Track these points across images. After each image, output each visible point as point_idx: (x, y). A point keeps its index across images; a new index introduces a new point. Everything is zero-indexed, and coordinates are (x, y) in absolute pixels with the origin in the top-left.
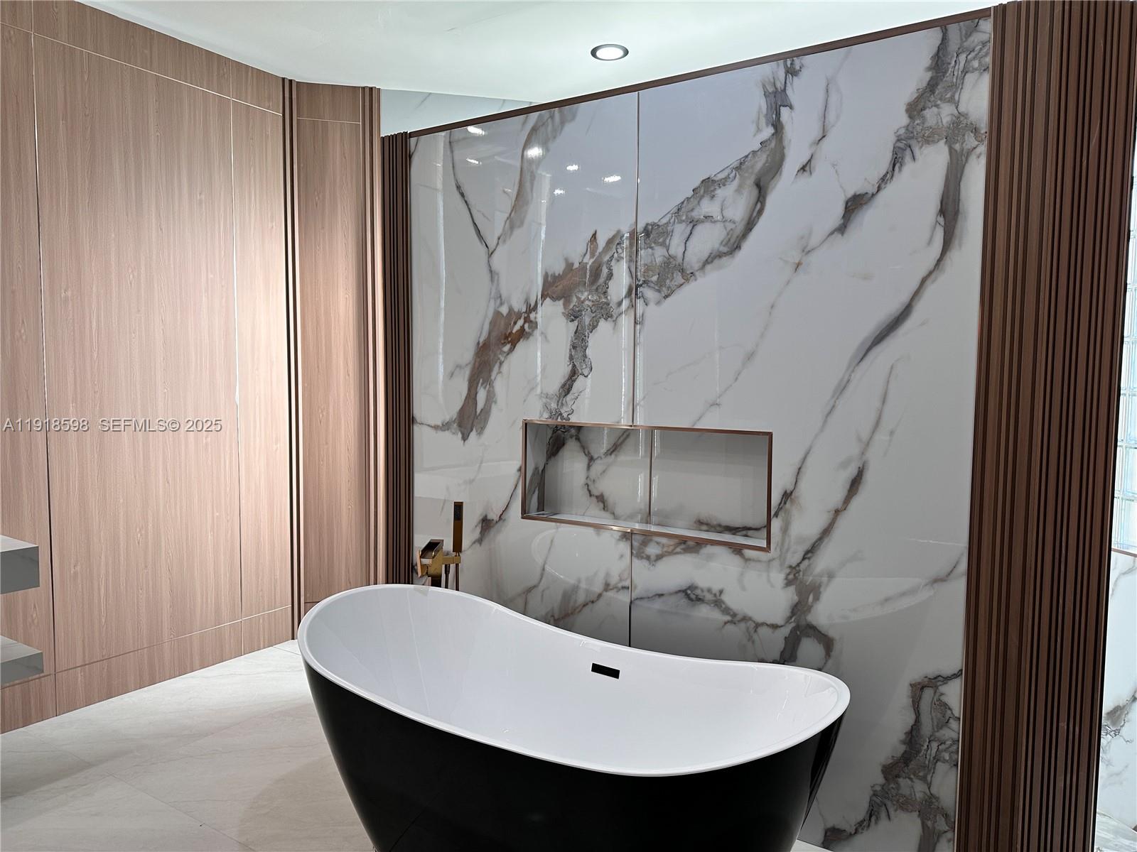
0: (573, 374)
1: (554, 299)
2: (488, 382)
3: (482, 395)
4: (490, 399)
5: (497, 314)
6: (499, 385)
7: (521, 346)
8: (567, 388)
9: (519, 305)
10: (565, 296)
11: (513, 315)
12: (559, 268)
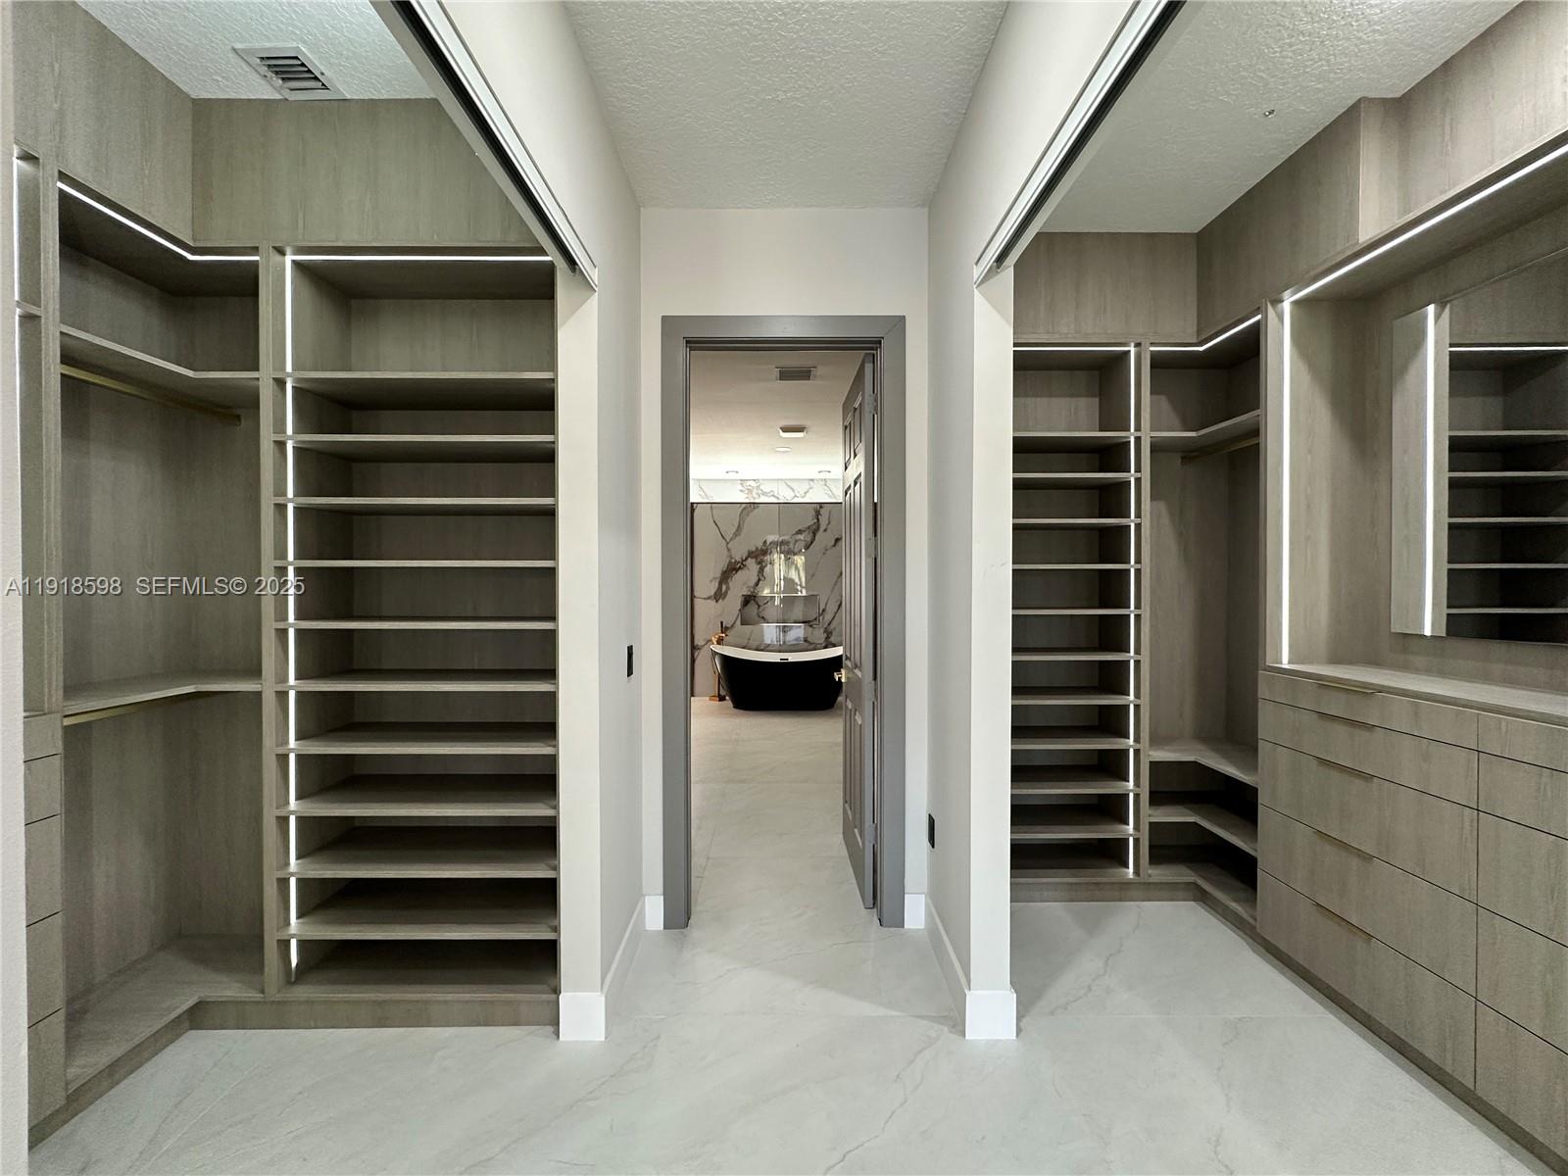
0: (759, 580)
1: (752, 558)
2: (727, 583)
3: (724, 588)
4: (728, 588)
5: (730, 562)
6: (731, 584)
7: (740, 572)
8: (757, 584)
9: (738, 559)
10: (756, 557)
11: (736, 562)
12: (754, 549)
